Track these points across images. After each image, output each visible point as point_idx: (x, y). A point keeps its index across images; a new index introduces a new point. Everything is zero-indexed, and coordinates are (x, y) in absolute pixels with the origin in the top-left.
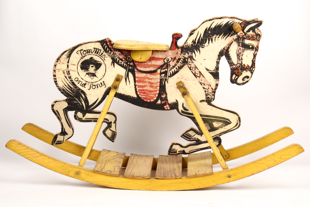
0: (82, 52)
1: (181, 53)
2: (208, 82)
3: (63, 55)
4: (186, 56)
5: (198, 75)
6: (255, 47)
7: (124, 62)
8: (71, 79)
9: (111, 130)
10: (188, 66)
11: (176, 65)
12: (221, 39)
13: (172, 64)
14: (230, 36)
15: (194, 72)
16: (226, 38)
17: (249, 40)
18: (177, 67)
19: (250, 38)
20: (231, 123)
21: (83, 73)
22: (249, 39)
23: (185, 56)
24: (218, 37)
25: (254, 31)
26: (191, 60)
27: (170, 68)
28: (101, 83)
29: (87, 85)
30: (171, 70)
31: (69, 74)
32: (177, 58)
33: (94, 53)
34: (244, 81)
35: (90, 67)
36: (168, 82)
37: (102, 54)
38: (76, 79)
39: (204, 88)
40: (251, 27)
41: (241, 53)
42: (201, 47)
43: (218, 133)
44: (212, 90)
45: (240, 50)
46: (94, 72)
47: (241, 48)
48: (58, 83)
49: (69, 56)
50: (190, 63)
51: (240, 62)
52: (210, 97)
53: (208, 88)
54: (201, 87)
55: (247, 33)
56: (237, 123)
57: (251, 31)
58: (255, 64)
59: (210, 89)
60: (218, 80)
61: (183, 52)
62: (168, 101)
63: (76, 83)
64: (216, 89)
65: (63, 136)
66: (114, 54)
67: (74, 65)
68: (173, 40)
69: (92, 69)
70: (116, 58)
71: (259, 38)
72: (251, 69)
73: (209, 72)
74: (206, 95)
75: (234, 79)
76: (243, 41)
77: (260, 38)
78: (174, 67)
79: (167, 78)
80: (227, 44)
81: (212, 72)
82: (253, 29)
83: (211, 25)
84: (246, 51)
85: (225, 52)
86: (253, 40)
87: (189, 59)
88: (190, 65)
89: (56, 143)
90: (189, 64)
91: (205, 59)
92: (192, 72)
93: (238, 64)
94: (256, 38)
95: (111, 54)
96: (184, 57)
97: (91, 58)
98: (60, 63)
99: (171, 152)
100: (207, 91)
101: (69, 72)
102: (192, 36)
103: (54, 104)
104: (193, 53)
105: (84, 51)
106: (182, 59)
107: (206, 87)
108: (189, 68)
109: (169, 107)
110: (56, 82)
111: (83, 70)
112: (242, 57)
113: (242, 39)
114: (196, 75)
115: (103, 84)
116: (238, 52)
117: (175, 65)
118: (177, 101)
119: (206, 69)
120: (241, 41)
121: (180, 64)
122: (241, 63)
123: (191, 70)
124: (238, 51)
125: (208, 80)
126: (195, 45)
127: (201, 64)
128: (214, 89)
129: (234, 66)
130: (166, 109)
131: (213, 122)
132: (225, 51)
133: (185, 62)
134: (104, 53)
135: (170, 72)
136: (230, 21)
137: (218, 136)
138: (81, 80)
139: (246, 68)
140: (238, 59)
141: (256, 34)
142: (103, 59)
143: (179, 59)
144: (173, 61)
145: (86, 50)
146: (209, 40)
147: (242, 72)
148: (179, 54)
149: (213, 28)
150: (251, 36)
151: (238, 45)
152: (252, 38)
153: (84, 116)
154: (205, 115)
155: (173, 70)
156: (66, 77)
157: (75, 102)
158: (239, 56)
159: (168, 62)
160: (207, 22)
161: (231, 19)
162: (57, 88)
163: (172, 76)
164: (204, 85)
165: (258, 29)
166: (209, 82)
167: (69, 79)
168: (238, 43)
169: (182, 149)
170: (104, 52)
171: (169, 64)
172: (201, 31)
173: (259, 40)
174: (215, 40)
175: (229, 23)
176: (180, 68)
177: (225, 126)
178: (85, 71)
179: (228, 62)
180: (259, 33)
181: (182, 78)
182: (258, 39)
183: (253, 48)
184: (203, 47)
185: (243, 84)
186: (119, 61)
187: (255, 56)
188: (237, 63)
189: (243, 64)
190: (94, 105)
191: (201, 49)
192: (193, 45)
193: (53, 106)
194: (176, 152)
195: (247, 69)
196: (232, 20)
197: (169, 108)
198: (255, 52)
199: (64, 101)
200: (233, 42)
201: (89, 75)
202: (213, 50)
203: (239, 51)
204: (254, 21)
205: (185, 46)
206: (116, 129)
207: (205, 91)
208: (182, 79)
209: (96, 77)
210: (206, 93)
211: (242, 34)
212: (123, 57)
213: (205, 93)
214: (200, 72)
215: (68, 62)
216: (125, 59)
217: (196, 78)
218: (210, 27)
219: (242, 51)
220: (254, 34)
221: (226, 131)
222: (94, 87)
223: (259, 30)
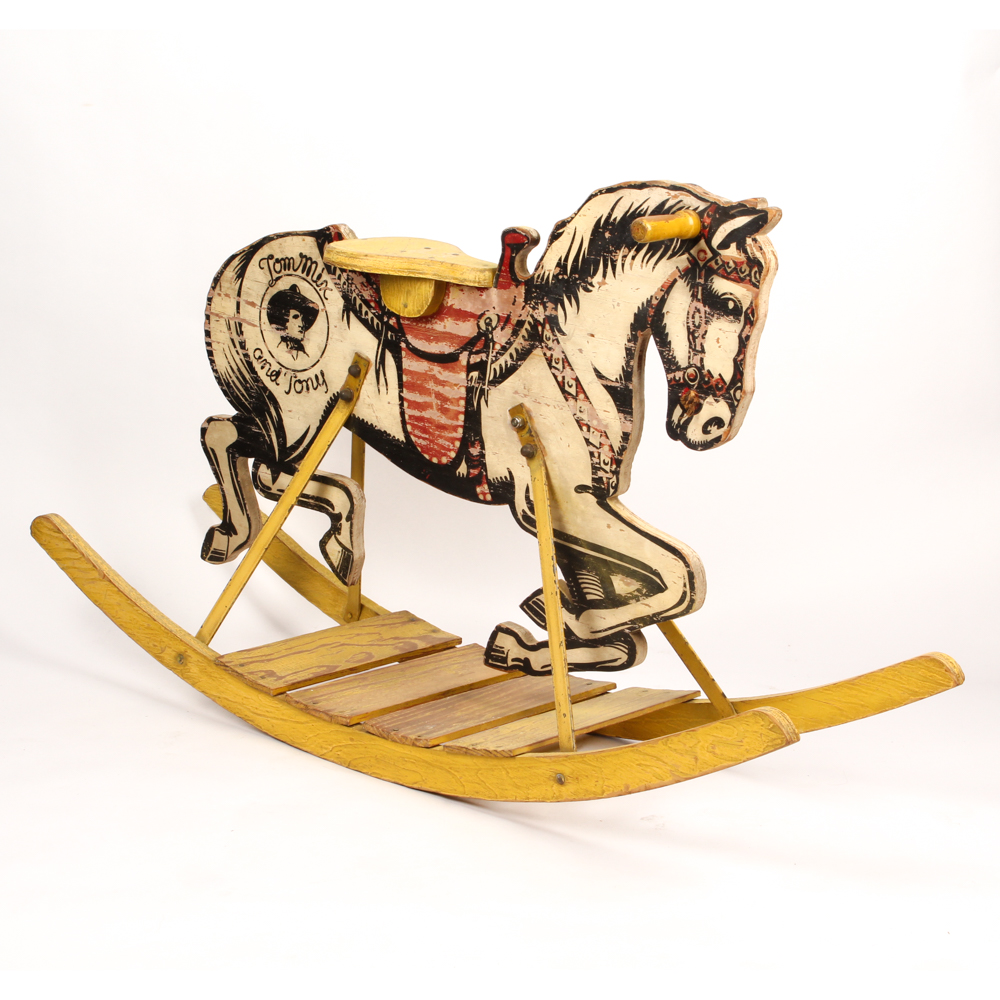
0: (271, 262)
1: (526, 301)
2: (599, 421)
3: (228, 269)
4: (540, 314)
5: (573, 391)
6: (744, 310)
7: (374, 314)
8: (245, 352)
9: (340, 544)
10: (545, 354)
11: (510, 343)
12: (642, 266)
13: (500, 337)
14: (669, 258)
15: (560, 379)
16: (656, 264)
17: (727, 278)
18: (512, 350)
19: (729, 270)
20: (666, 588)
21: (272, 335)
22: (726, 276)
23: (535, 316)
24: (633, 258)
25: (741, 247)
26: (553, 331)
27: (494, 354)
28: (316, 377)
29: (282, 375)
30: (496, 360)
31: (242, 333)
32: (514, 320)
33: (299, 272)
34: (709, 437)
35: (291, 318)
36: (486, 402)
37: (319, 277)
38: (258, 354)
39: (587, 441)
40: (735, 230)
41: (699, 327)
42: (581, 289)
43: (626, 620)
44: (610, 454)
45: (697, 315)
46: (299, 336)
47: (700, 306)
48: (216, 358)
49: (241, 274)
50: (550, 344)
51: (696, 361)
52: (605, 479)
53: (601, 444)
54: (578, 435)
55: (720, 251)
56: (685, 593)
57: (733, 246)
58: (742, 374)
59: (606, 448)
60: (629, 418)
61: (531, 299)
62: (486, 471)
63: (257, 365)
64: (623, 449)
65: (226, 537)
66: (348, 279)
67: (253, 304)
68: (504, 250)
69: (294, 326)
70: (354, 295)
71: (757, 276)
72: (732, 392)
73: (605, 382)
74: (595, 469)
75: (676, 422)
76: (706, 281)
77: (760, 275)
78: (504, 349)
79: (486, 387)
80: (659, 286)
81: (613, 384)
82: (739, 237)
83: (613, 209)
84: (714, 319)
85: (654, 316)
86: (739, 280)
87: (547, 326)
88: (550, 349)
89: (210, 554)
90: (546, 347)
91: (593, 336)
92: (555, 377)
93: (690, 366)
94: (747, 272)
95: (343, 280)
96: (532, 316)
97: (294, 287)
98: (219, 295)
99: (492, 657)
100: (596, 455)
101: (240, 325)
102: (556, 243)
103: (206, 425)
104: (559, 306)
105: (278, 261)
106: (527, 326)
107: (595, 439)
108: (547, 359)
109: (491, 493)
110: (210, 353)
111: (274, 326)
112: (702, 341)
113: (703, 272)
114: (567, 388)
115: (321, 380)
116: (690, 320)
117: (507, 343)
118: (510, 473)
119: (596, 370)
120: (702, 281)
121: (522, 341)
122: (699, 365)
123: (553, 370)
124: (690, 316)
125: (602, 415)
126: (566, 277)
127: (581, 351)
128: (616, 449)
129: (679, 375)
130: (481, 497)
131: (613, 572)
132: (651, 312)
133: (536, 337)
134: (326, 276)
135: (493, 366)
136: (667, 200)
137: (627, 631)
138: (270, 359)
139: (717, 385)
140: (690, 347)
141: (748, 258)
142: (321, 293)
143: (520, 324)
144: (502, 329)
145: (282, 259)
146: (605, 266)
147: (702, 401)
148: (520, 304)
149: (618, 219)
150: (732, 264)
151: (693, 296)
152: (734, 274)
153: (274, 480)
154: (591, 541)
155: (502, 361)
156: (232, 340)
157: (255, 429)
158: (695, 338)
159: (490, 329)
160: (600, 197)
161: (673, 193)
162: (212, 375)
163: (500, 383)
164: (589, 430)
165: (755, 240)
166: (604, 423)
167: (240, 351)
168: (693, 286)
169: (523, 653)
170: (325, 271)
171: (490, 336)
172: (584, 228)
173: (759, 282)
174: (623, 265)
175: (667, 206)
176: (523, 355)
177: (647, 596)
178: (278, 329)
179: (661, 353)
180: (758, 255)
181: (526, 392)
182: (753, 279)
183: (736, 312)
184: (589, 287)
185: (706, 446)
186: (360, 306)
187: (743, 343)
188: (687, 364)
189: (706, 369)
190: (298, 448)
191: (581, 293)
192: (560, 277)
193: (204, 431)
194: (504, 660)
195: (720, 390)
196: (676, 197)
197: (489, 497)
198: (744, 327)
199: (228, 420)
200: (675, 281)
201: (287, 345)
202: (615, 304)
203: (693, 317)
204: (742, 209)
205: (536, 276)
206: (352, 542)
207: (592, 454)
208: (525, 396)
209: (305, 352)
210: (596, 460)
211: (705, 252)
212: (371, 296)
213: (590, 462)
214: (577, 380)
215: (239, 295)
216: (375, 301)
217: (567, 400)
218: (610, 215)
219: (704, 319)
220: (742, 257)
221: (648, 616)
222: (298, 387)
223: (757, 245)
